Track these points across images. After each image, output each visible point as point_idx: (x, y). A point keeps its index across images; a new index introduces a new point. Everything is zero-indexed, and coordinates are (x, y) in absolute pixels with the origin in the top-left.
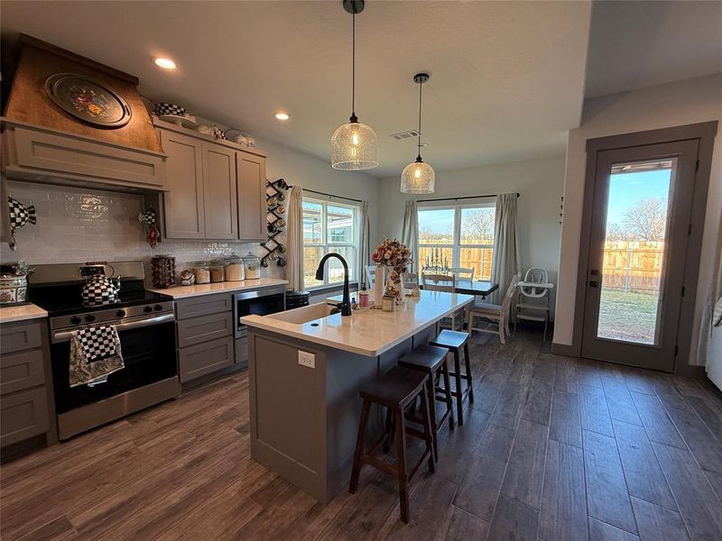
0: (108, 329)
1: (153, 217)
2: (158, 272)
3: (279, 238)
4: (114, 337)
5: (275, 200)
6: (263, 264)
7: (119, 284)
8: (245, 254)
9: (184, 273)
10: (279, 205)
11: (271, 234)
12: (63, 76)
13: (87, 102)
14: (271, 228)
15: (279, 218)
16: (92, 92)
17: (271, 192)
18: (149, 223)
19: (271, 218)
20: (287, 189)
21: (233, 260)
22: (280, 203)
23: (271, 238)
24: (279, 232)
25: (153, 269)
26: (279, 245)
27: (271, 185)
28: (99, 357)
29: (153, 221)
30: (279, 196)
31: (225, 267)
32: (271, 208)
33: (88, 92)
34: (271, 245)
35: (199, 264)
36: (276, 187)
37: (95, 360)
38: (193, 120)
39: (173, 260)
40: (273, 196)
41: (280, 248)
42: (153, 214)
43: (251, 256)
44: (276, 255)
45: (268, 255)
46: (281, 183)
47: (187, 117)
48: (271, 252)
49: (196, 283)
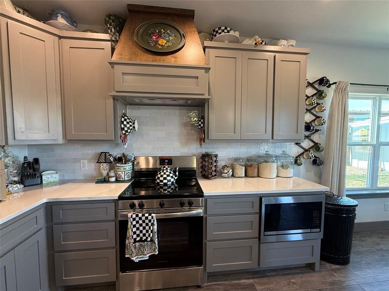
0: (150, 217)
1: (202, 123)
2: (205, 165)
3: (316, 137)
4: (153, 225)
5: (315, 100)
6: (296, 162)
7: (177, 173)
8: (279, 152)
9: (224, 167)
10: (318, 104)
11: (307, 133)
12: (146, 24)
13: (158, 38)
14: (308, 127)
15: (317, 117)
16: (162, 30)
17: (310, 91)
18: (200, 127)
19: (308, 118)
20: (329, 87)
21: (267, 158)
22: (320, 102)
23: (307, 137)
24: (317, 131)
25: (202, 163)
26: (316, 144)
27: (310, 85)
28: (141, 240)
29: (202, 125)
30: (320, 94)
31: (259, 164)
32: (309, 108)
33: (160, 32)
34: (306, 144)
35: (237, 160)
36: (317, 86)
37: (138, 241)
38: (237, 34)
39: (216, 156)
40: (313, 96)
41: (316, 147)
42: (202, 120)
43: (285, 155)
44: (312, 154)
45: (302, 154)
46: (323, 81)
47: (232, 33)
48: (306, 150)
49: (233, 176)
